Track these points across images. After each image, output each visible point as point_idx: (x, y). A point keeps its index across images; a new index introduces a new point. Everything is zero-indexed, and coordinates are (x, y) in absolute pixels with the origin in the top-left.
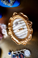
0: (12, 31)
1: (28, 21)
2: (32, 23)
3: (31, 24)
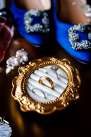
3: (75, 96)
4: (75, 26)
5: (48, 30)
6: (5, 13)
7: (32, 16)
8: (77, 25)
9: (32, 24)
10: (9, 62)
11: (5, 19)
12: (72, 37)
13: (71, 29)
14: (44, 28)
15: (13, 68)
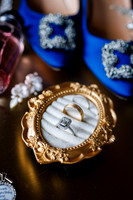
0: (47, 103)
1: (110, 126)
2: (112, 139)
4: (113, 42)
5: (74, 46)
6: (11, 17)
7: (51, 25)
8: (115, 41)
9: (51, 36)
10: (16, 91)
11: (12, 27)
12: (107, 59)
13: (106, 46)
14: (67, 43)
15: (20, 100)
